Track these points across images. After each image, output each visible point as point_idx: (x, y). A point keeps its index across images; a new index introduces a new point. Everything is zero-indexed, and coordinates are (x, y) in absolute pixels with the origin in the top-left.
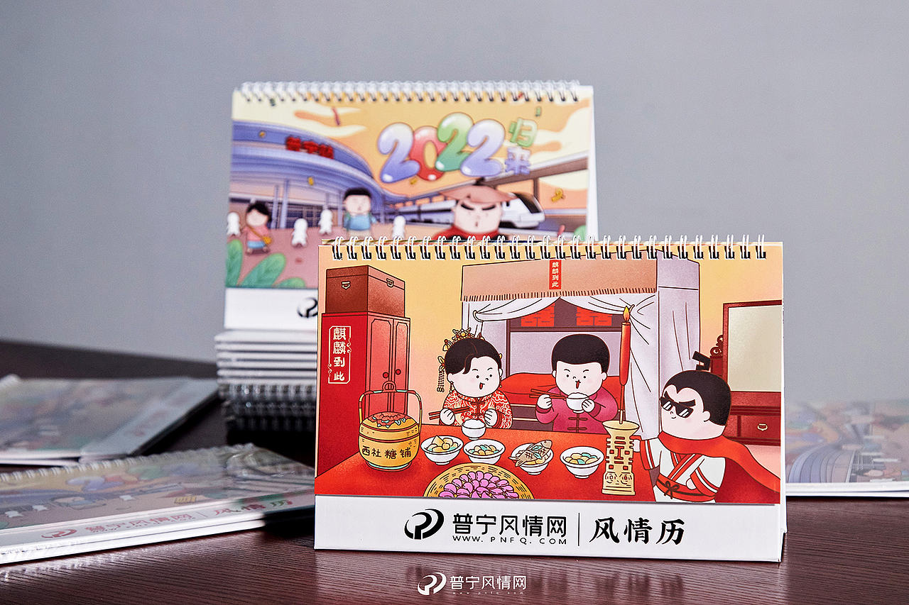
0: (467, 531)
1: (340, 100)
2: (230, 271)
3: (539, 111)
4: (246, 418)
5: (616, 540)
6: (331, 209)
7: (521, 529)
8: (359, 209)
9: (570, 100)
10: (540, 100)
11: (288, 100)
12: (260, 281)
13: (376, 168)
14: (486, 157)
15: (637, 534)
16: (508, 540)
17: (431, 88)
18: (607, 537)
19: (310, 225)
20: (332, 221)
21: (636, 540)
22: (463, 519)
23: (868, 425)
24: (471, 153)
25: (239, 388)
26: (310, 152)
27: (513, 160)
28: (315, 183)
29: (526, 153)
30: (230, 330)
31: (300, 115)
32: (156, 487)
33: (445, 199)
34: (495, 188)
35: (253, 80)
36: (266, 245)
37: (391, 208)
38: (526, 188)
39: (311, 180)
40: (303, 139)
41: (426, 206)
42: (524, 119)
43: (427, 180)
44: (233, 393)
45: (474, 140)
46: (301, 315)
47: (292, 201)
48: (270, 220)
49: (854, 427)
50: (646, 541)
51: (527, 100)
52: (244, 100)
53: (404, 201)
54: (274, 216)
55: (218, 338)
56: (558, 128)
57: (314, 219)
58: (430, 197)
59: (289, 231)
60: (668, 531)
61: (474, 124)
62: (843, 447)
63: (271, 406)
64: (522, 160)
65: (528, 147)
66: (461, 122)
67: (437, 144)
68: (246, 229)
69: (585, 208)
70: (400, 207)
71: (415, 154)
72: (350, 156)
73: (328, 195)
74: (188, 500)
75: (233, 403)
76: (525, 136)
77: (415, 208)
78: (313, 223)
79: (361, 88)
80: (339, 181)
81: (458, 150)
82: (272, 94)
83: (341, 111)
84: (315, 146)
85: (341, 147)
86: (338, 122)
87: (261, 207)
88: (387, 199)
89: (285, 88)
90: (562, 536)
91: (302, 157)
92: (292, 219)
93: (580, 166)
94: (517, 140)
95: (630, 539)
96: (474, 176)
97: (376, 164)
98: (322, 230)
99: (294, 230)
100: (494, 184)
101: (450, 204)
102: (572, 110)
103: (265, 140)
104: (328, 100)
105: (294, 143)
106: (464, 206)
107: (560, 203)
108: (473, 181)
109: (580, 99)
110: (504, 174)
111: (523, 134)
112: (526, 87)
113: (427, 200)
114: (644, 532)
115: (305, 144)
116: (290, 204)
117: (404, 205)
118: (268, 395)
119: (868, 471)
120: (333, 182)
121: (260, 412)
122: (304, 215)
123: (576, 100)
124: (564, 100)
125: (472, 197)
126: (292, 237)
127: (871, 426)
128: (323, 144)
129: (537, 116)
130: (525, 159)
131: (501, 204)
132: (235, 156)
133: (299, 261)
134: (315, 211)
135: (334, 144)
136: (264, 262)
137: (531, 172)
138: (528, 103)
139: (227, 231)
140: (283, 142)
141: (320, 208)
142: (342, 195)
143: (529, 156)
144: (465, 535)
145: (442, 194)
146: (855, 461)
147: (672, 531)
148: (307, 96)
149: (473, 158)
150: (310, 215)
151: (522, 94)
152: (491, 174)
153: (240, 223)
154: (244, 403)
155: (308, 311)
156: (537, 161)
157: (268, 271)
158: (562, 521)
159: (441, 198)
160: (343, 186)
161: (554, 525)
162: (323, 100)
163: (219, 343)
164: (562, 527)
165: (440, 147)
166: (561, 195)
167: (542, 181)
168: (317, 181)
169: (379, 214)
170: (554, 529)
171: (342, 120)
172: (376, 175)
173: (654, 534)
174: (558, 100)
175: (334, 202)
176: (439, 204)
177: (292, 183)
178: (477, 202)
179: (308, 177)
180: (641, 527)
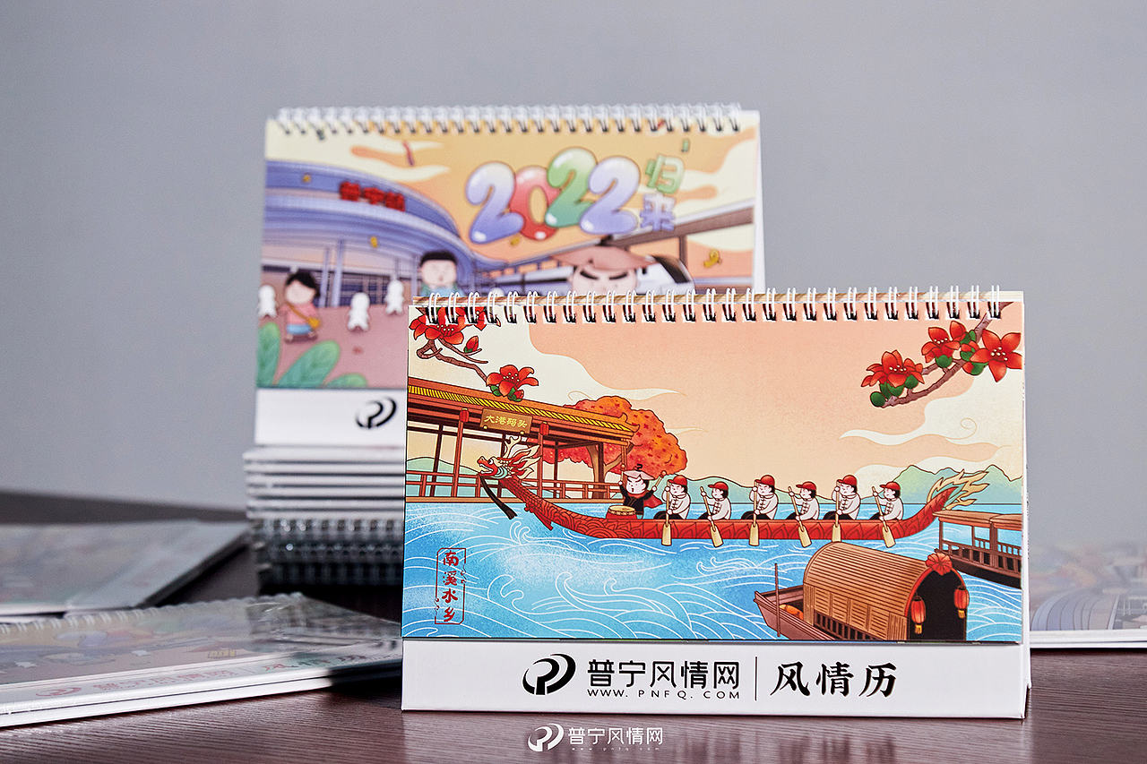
0: (607, 683)
1: (413, 131)
2: (263, 365)
3: (686, 144)
4: (285, 565)
5: (805, 691)
6: (401, 279)
7: (679, 679)
8: (441, 279)
9: (728, 130)
10: (687, 130)
11: (343, 132)
12: (304, 378)
13: (463, 224)
14: (614, 207)
15: (833, 683)
16: (662, 694)
17: (539, 115)
18: (794, 688)
19: (373, 301)
20: (403, 295)
21: (833, 692)
22: (601, 667)
23: (1137, 567)
24: (594, 203)
25: (277, 524)
26: (372, 202)
27: (651, 211)
28: (379, 245)
29: (668, 202)
30: (263, 446)
31: (359, 152)
32: (177, 641)
33: (559, 265)
34: (626, 249)
35: (294, 104)
36: (313, 330)
37: (484, 278)
38: (669, 248)
39: (374, 241)
40: (363, 185)
41: (532, 273)
42: (665, 156)
43: (534, 239)
44: (269, 530)
45: (598, 185)
46: (361, 425)
47: (348, 269)
48: (318, 295)
49: (1117, 569)
50: (845, 693)
51: (670, 130)
52: (281, 133)
53: (502, 268)
54: (323, 289)
55: (248, 456)
56: (713, 166)
57: (379, 293)
58: (538, 262)
59: (344, 310)
60: (875, 678)
61: (597, 163)
62: (1104, 591)
63: (322, 548)
64: (663, 211)
65: (673, 194)
66: (581, 161)
67: (545, 189)
68: (285, 308)
69: (749, 276)
70: (496, 275)
71: (518, 204)
72: (427, 207)
73: (397, 260)
74: (226, 654)
75: (270, 544)
76: (667, 179)
77: (517, 278)
78: (377, 299)
79: (443, 115)
80: (413, 242)
81: (577, 197)
82: (320, 124)
83: (415, 146)
84: (379, 194)
85: (417, 196)
86: (411, 161)
87: (306, 278)
88: (478, 265)
89: (338, 116)
90: (734, 688)
91: (362, 208)
92: (348, 293)
93: (742, 218)
94: (656, 185)
95: (824, 691)
96: (597, 234)
97: (463, 217)
98: (390, 309)
99: (351, 308)
100: (625, 244)
101: (565, 272)
102: (731, 143)
103: (309, 186)
104: (398, 131)
105: (350, 190)
106: (584, 274)
107: (716, 270)
108: (597, 240)
109: (742, 128)
110: (638, 231)
111: (664, 175)
112: (668, 114)
113: (533, 267)
114: (842, 681)
115: (366, 191)
116: (344, 273)
117: (503, 274)
118: (317, 533)
119: (1137, 616)
120: (405, 243)
121: (306, 558)
122: (365, 288)
123: (736, 129)
124: (720, 129)
125: (595, 261)
126: (348, 319)
127: (1140, 569)
128: (390, 191)
129: (683, 151)
130: (667, 210)
131: (635, 271)
132: (269, 209)
133: (357, 351)
134: (380, 282)
135: (405, 191)
136: (309, 352)
137: (675, 227)
138: (671, 135)
139: (258, 310)
140: (336, 188)
141: (387, 278)
142: (418, 261)
143: (674, 205)
144: (603, 688)
145: (555, 258)
146: (1120, 606)
147: (880, 679)
148: (368, 126)
149: (597, 207)
150: (372, 288)
151: (663, 122)
152: (622, 230)
153: (276, 299)
154: (283, 545)
155: (370, 419)
156: (684, 212)
157: (314, 366)
158: (733, 668)
159: (553, 264)
160: (419, 248)
161: (722, 673)
162: (391, 131)
163: (249, 462)
164: (734, 675)
165: (551, 194)
166: (716, 259)
167: (691, 239)
168: (381, 242)
169: (467, 286)
170: (722, 678)
171: (416, 158)
172: (464, 232)
173: (856, 684)
174: (711, 130)
175: (406, 270)
176: (550, 271)
177: (348, 245)
178: (603, 269)
179: (370, 236)
180: (839, 675)
